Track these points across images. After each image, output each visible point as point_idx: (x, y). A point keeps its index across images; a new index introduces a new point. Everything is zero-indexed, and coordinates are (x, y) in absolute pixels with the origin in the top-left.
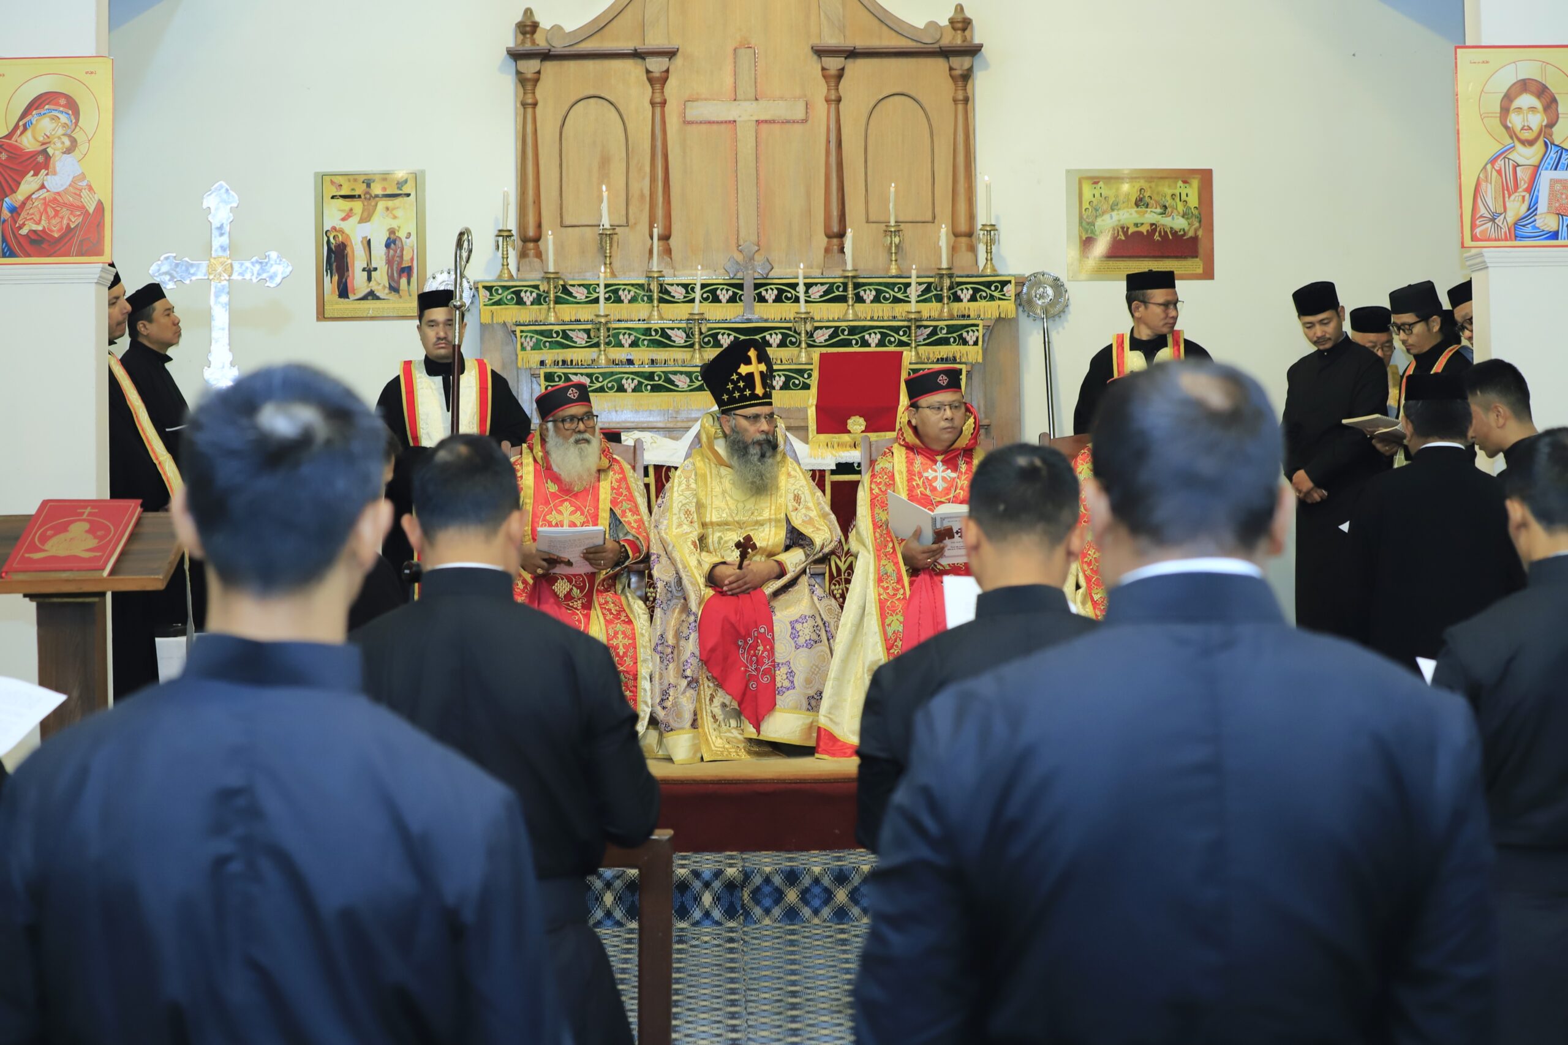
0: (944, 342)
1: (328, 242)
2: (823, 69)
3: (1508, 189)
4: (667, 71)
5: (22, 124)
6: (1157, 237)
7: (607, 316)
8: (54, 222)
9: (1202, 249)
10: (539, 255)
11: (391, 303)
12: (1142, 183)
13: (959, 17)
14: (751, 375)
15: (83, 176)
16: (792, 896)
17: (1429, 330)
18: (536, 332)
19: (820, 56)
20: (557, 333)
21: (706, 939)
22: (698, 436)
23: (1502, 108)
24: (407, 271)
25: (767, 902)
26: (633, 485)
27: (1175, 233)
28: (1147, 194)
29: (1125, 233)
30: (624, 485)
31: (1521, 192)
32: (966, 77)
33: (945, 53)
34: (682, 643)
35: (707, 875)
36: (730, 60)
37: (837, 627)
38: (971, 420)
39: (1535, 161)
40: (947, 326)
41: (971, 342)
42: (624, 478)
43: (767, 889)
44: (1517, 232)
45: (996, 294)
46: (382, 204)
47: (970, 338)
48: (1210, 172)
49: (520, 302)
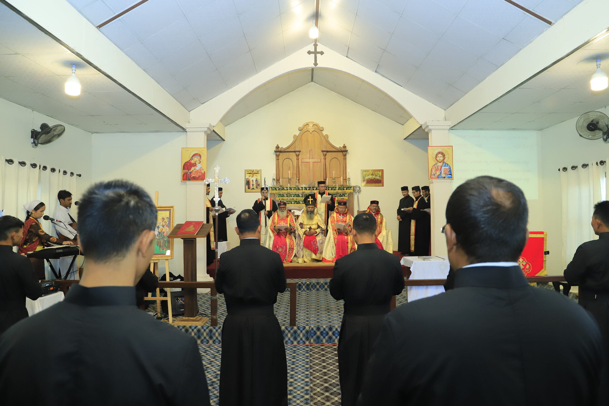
0: (342, 196)
1: (247, 180)
2: (323, 154)
3: (436, 170)
4: (299, 154)
5: (192, 159)
6: (375, 180)
7: (289, 192)
8: (197, 175)
9: (382, 182)
10: (279, 183)
11: (256, 190)
12: (372, 172)
13: (344, 146)
14: (309, 200)
15: (202, 167)
16: (318, 287)
17: (417, 193)
18: (279, 194)
19: (323, 152)
20: (282, 195)
21: (303, 294)
22: (303, 211)
23: (436, 157)
24: (259, 185)
25: (314, 288)
26: (293, 218)
27: (378, 179)
28: (373, 173)
29: (370, 179)
30: (292, 218)
31: (439, 170)
32: (345, 155)
33: (342, 151)
34: (300, 243)
35: (304, 283)
36: (309, 152)
37: (325, 241)
38: (347, 209)
39: (441, 165)
40: (342, 194)
41: (346, 196)
42: (292, 217)
43: (314, 285)
44: (438, 177)
45: (350, 189)
46: (255, 175)
47: (346, 195)
48: (383, 170)
49: (276, 190)
